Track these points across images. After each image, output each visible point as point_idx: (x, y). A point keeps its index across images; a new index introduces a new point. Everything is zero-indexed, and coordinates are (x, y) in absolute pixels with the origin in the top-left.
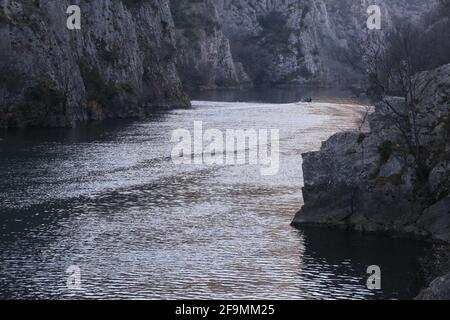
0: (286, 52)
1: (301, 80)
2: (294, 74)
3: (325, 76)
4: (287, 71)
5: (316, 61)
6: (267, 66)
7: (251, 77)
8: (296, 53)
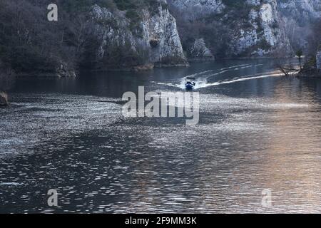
0: (247, 27)
1: (261, 52)
2: (254, 47)
3: (285, 47)
4: (248, 45)
5: (275, 34)
6: (229, 40)
7: (212, 52)
8: (256, 27)
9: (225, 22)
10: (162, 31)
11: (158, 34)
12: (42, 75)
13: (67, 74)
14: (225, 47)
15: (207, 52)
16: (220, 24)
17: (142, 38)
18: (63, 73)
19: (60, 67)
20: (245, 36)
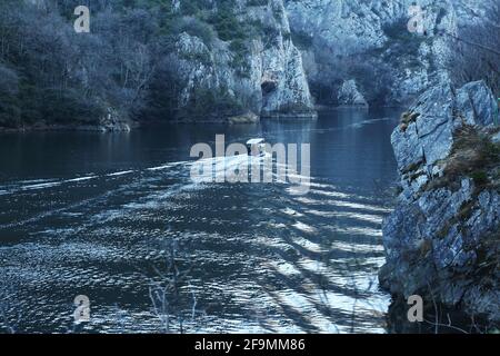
9: (386, 59)
10: (281, 69)
11: (276, 73)
12: (82, 128)
13: (117, 127)
14: (385, 92)
15: (359, 97)
16: (380, 61)
17: (249, 78)
18: (111, 125)
19: (106, 116)
20: (411, 77)
